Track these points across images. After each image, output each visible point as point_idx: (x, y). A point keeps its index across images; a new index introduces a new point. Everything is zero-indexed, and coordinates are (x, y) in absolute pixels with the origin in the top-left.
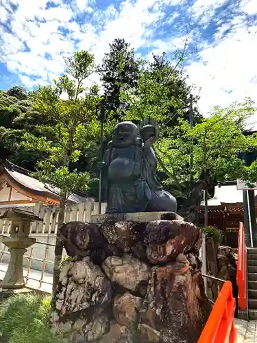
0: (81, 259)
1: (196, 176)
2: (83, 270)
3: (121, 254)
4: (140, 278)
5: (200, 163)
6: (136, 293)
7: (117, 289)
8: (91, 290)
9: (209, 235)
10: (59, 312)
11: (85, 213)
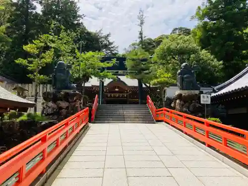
0: (50, 101)
1: (81, 75)
2: (51, 104)
3: (61, 100)
4: (67, 105)
5: (83, 71)
6: (66, 109)
7: (61, 108)
8: (54, 109)
9: (85, 98)
10: (45, 114)
11: (49, 89)
